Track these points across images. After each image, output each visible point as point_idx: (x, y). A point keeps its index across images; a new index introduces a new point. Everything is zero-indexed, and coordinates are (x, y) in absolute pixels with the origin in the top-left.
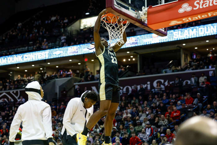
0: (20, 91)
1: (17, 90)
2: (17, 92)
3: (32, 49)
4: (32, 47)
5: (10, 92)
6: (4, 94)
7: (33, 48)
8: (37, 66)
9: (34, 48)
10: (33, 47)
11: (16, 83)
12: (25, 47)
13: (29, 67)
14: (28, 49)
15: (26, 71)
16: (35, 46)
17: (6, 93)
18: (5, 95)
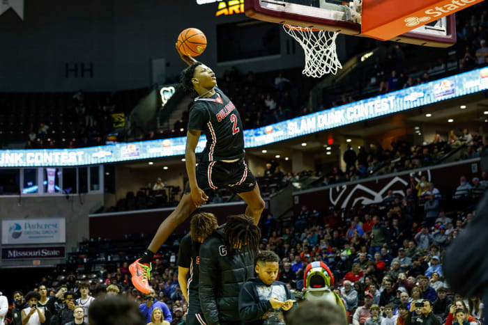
0: (431, 171)
1: (425, 169)
2: (425, 173)
3: (455, 68)
4: (456, 64)
5: (408, 175)
6: (397, 179)
7: (458, 66)
8: (474, 108)
9: (461, 66)
10: (458, 64)
11: (425, 151)
12: (440, 65)
13: (453, 112)
14: (446, 68)
15: (451, 121)
16: (462, 61)
17: (400, 177)
18: (398, 182)
